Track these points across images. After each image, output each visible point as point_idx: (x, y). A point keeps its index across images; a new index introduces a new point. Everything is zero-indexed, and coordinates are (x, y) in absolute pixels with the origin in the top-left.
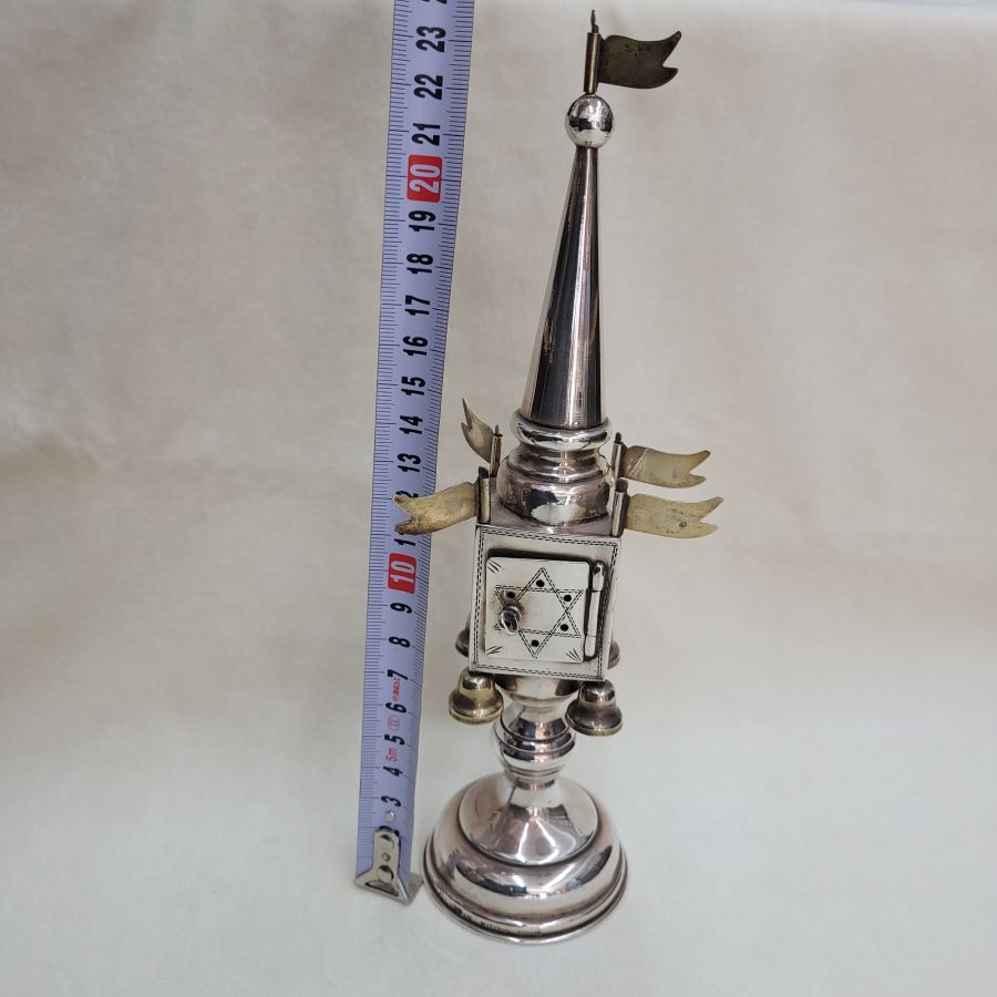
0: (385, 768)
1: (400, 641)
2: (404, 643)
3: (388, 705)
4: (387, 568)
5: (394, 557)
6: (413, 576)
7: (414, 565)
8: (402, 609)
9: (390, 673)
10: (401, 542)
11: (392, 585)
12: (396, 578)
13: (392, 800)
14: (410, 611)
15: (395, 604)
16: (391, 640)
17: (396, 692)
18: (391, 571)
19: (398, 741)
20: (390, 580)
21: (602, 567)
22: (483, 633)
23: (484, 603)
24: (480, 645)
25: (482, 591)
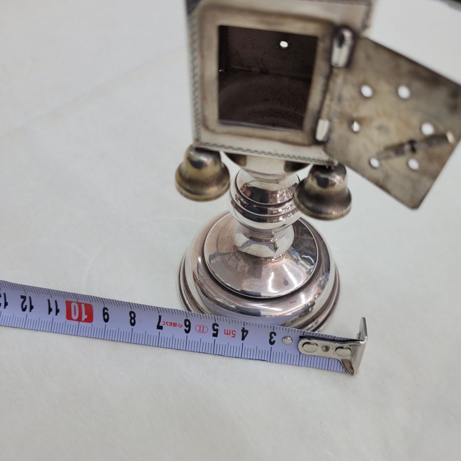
0: (243, 338)
1: (132, 318)
2: (133, 321)
3: (187, 332)
4: (77, 323)
5: (69, 317)
6: (81, 305)
8: (107, 314)
9: (159, 327)
10: (57, 311)
11: (90, 319)
12: (84, 317)
14: (106, 309)
15: (104, 319)
16: (133, 324)
17: (175, 325)
18: (79, 319)
19: (216, 327)
20: (86, 321)
21: (347, 34)
22: (203, 110)
23: (202, 77)
24: (201, 122)
25: (198, 62)
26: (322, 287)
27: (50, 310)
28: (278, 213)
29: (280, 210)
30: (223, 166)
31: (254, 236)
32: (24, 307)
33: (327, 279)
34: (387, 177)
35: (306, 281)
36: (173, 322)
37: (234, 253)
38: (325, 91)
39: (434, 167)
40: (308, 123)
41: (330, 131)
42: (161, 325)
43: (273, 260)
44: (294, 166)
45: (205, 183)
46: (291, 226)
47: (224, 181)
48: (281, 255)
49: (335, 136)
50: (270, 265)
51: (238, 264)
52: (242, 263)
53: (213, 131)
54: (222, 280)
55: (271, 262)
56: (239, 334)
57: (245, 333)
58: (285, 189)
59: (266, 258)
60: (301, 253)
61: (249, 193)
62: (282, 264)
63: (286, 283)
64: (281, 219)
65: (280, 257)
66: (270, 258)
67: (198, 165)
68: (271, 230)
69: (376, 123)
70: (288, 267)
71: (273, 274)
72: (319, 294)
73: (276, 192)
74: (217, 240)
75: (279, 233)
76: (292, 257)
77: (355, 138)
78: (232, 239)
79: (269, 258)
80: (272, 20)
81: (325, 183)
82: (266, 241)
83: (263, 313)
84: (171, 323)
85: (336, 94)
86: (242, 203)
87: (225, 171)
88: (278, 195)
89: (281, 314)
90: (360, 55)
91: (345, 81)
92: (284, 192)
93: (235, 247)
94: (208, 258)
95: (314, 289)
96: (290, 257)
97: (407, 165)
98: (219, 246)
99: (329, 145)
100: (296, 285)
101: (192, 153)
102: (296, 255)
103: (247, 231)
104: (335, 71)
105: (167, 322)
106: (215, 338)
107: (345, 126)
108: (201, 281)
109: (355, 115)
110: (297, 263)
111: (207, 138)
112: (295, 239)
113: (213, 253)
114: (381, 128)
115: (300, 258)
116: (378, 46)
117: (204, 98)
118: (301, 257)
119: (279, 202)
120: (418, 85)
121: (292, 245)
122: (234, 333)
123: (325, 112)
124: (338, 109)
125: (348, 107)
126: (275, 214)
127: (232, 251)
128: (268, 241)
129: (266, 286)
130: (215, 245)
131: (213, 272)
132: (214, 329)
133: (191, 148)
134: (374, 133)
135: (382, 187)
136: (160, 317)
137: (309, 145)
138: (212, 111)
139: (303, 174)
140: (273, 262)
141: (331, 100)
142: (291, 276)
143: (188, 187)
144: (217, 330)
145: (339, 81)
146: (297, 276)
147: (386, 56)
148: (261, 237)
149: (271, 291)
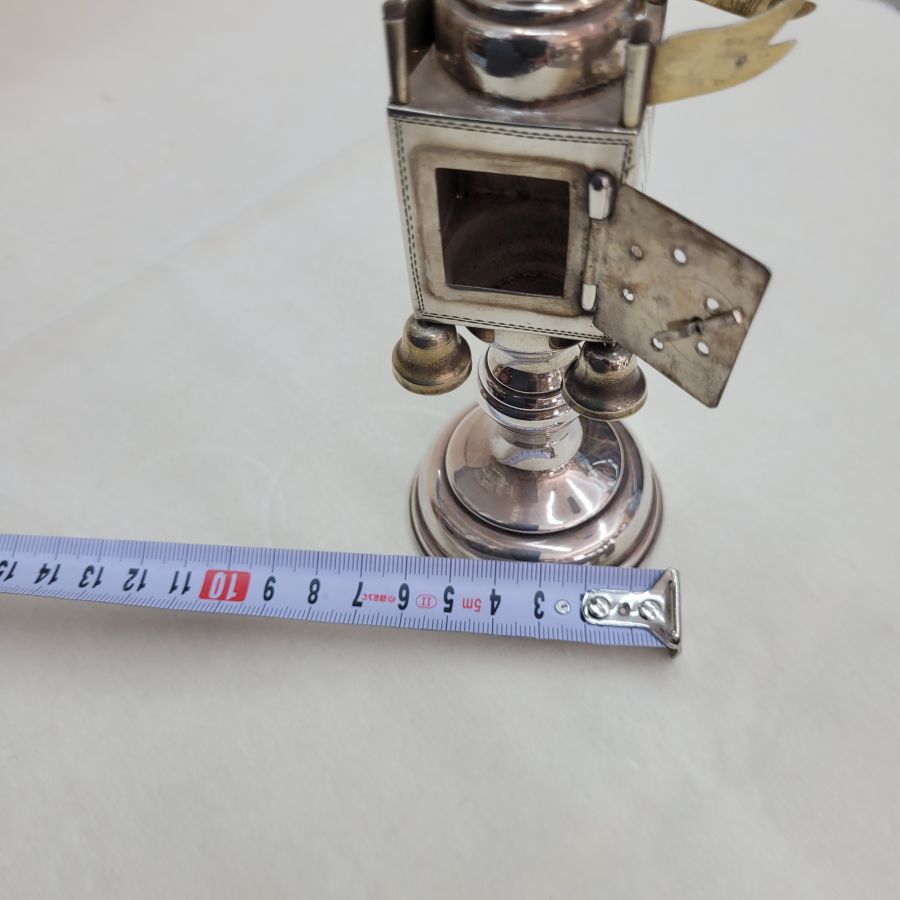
0: (493, 612)
1: (313, 593)
2: (315, 588)
5: (205, 595)
6: (229, 574)
7: (215, 572)
8: (272, 589)
9: (357, 604)
10: (186, 589)
12: (231, 594)
13: (537, 606)
14: (272, 579)
15: (265, 596)
16: (312, 602)
17: (383, 598)
19: (450, 596)
21: (605, 181)
22: (425, 272)
23: (420, 230)
24: (423, 287)
25: (413, 212)
26: (631, 514)
27: (174, 588)
28: (552, 404)
29: (554, 400)
30: (460, 341)
31: (522, 441)
32: (129, 585)
33: (637, 503)
34: (674, 363)
35: (605, 504)
36: (380, 594)
37: (490, 468)
38: (587, 248)
39: (727, 353)
40: (569, 287)
41: (597, 298)
42: (359, 600)
43: (551, 474)
44: (561, 343)
45: (435, 369)
46: (578, 420)
47: (463, 364)
48: (563, 466)
49: (604, 306)
50: (547, 482)
51: (496, 487)
52: (503, 481)
53: (440, 299)
54: (474, 507)
55: (548, 477)
56: (487, 605)
57: (496, 603)
58: (560, 369)
59: (540, 473)
60: (592, 459)
61: (505, 378)
62: (565, 478)
63: (574, 507)
64: (556, 413)
65: (561, 469)
66: (547, 472)
67: (422, 343)
68: (545, 429)
69: (652, 293)
70: (575, 482)
71: (552, 494)
72: (627, 524)
73: (544, 376)
74: (466, 444)
75: (556, 434)
76: (580, 467)
77: (629, 309)
78: (487, 445)
79: (545, 471)
80: (506, 162)
81: (602, 367)
82: (538, 446)
83: (543, 556)
84: (377, 596)
85: (600, 253)
86: (495, 392)
87: (464, 349)
88: (550, 380)
89: (568, 555)
90: (623, 205)
91: (609, 238)
92: (557, 374)
93: (493, 458)
94: (452, 475)
95: (619, 515)
96: (577, 467)
97: (697, 349)
98: (468, 454)
99: (600, 317)
100: (590, 509)
101: (415, 327)
102: (585, 464)
103: (510, 434)
104: (595, 224)
105: (370, 596)
106: (447, 614)
107: (616, 293)
108: (443, 507)
109: (626, 280)
110: (587, 474)
111: (433, 308)
112: (585, 440)
113: (459, 468)
114: (658, 299)
115: (590, 468)
116: (642, 196)
117: (424, 257)
118: (591, 464)
119: (551, 388)
120: (694, 249)
121: (580, 450)
122: (478, 604)
123: (589, 274)
124: (606, 273)
125: (616, 269)
126: (546, 407)
127: (487, 464)
128: (542, 446)
129: (542, 514)
130: (463, 454)
131: (460, 495)
132: (447, 601)
133: (412, 320)
134: (652, 305)
135: (670, 376)
136: (361, 585)
137: (575, 316)
138: (437, 272)
139: (574, 351)
140: (551, 478)
141: (595, 260)
142: (581, 496)
143: (410, 375)
144: (450, 602)
145: (601, 236)
146: (591, 495)
147: (654, 210)
148: (533, 441)
149: (552, 520)
